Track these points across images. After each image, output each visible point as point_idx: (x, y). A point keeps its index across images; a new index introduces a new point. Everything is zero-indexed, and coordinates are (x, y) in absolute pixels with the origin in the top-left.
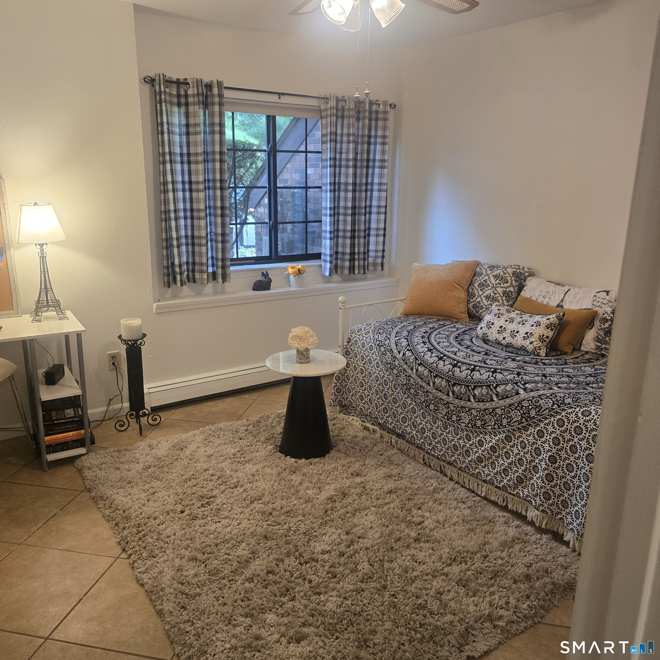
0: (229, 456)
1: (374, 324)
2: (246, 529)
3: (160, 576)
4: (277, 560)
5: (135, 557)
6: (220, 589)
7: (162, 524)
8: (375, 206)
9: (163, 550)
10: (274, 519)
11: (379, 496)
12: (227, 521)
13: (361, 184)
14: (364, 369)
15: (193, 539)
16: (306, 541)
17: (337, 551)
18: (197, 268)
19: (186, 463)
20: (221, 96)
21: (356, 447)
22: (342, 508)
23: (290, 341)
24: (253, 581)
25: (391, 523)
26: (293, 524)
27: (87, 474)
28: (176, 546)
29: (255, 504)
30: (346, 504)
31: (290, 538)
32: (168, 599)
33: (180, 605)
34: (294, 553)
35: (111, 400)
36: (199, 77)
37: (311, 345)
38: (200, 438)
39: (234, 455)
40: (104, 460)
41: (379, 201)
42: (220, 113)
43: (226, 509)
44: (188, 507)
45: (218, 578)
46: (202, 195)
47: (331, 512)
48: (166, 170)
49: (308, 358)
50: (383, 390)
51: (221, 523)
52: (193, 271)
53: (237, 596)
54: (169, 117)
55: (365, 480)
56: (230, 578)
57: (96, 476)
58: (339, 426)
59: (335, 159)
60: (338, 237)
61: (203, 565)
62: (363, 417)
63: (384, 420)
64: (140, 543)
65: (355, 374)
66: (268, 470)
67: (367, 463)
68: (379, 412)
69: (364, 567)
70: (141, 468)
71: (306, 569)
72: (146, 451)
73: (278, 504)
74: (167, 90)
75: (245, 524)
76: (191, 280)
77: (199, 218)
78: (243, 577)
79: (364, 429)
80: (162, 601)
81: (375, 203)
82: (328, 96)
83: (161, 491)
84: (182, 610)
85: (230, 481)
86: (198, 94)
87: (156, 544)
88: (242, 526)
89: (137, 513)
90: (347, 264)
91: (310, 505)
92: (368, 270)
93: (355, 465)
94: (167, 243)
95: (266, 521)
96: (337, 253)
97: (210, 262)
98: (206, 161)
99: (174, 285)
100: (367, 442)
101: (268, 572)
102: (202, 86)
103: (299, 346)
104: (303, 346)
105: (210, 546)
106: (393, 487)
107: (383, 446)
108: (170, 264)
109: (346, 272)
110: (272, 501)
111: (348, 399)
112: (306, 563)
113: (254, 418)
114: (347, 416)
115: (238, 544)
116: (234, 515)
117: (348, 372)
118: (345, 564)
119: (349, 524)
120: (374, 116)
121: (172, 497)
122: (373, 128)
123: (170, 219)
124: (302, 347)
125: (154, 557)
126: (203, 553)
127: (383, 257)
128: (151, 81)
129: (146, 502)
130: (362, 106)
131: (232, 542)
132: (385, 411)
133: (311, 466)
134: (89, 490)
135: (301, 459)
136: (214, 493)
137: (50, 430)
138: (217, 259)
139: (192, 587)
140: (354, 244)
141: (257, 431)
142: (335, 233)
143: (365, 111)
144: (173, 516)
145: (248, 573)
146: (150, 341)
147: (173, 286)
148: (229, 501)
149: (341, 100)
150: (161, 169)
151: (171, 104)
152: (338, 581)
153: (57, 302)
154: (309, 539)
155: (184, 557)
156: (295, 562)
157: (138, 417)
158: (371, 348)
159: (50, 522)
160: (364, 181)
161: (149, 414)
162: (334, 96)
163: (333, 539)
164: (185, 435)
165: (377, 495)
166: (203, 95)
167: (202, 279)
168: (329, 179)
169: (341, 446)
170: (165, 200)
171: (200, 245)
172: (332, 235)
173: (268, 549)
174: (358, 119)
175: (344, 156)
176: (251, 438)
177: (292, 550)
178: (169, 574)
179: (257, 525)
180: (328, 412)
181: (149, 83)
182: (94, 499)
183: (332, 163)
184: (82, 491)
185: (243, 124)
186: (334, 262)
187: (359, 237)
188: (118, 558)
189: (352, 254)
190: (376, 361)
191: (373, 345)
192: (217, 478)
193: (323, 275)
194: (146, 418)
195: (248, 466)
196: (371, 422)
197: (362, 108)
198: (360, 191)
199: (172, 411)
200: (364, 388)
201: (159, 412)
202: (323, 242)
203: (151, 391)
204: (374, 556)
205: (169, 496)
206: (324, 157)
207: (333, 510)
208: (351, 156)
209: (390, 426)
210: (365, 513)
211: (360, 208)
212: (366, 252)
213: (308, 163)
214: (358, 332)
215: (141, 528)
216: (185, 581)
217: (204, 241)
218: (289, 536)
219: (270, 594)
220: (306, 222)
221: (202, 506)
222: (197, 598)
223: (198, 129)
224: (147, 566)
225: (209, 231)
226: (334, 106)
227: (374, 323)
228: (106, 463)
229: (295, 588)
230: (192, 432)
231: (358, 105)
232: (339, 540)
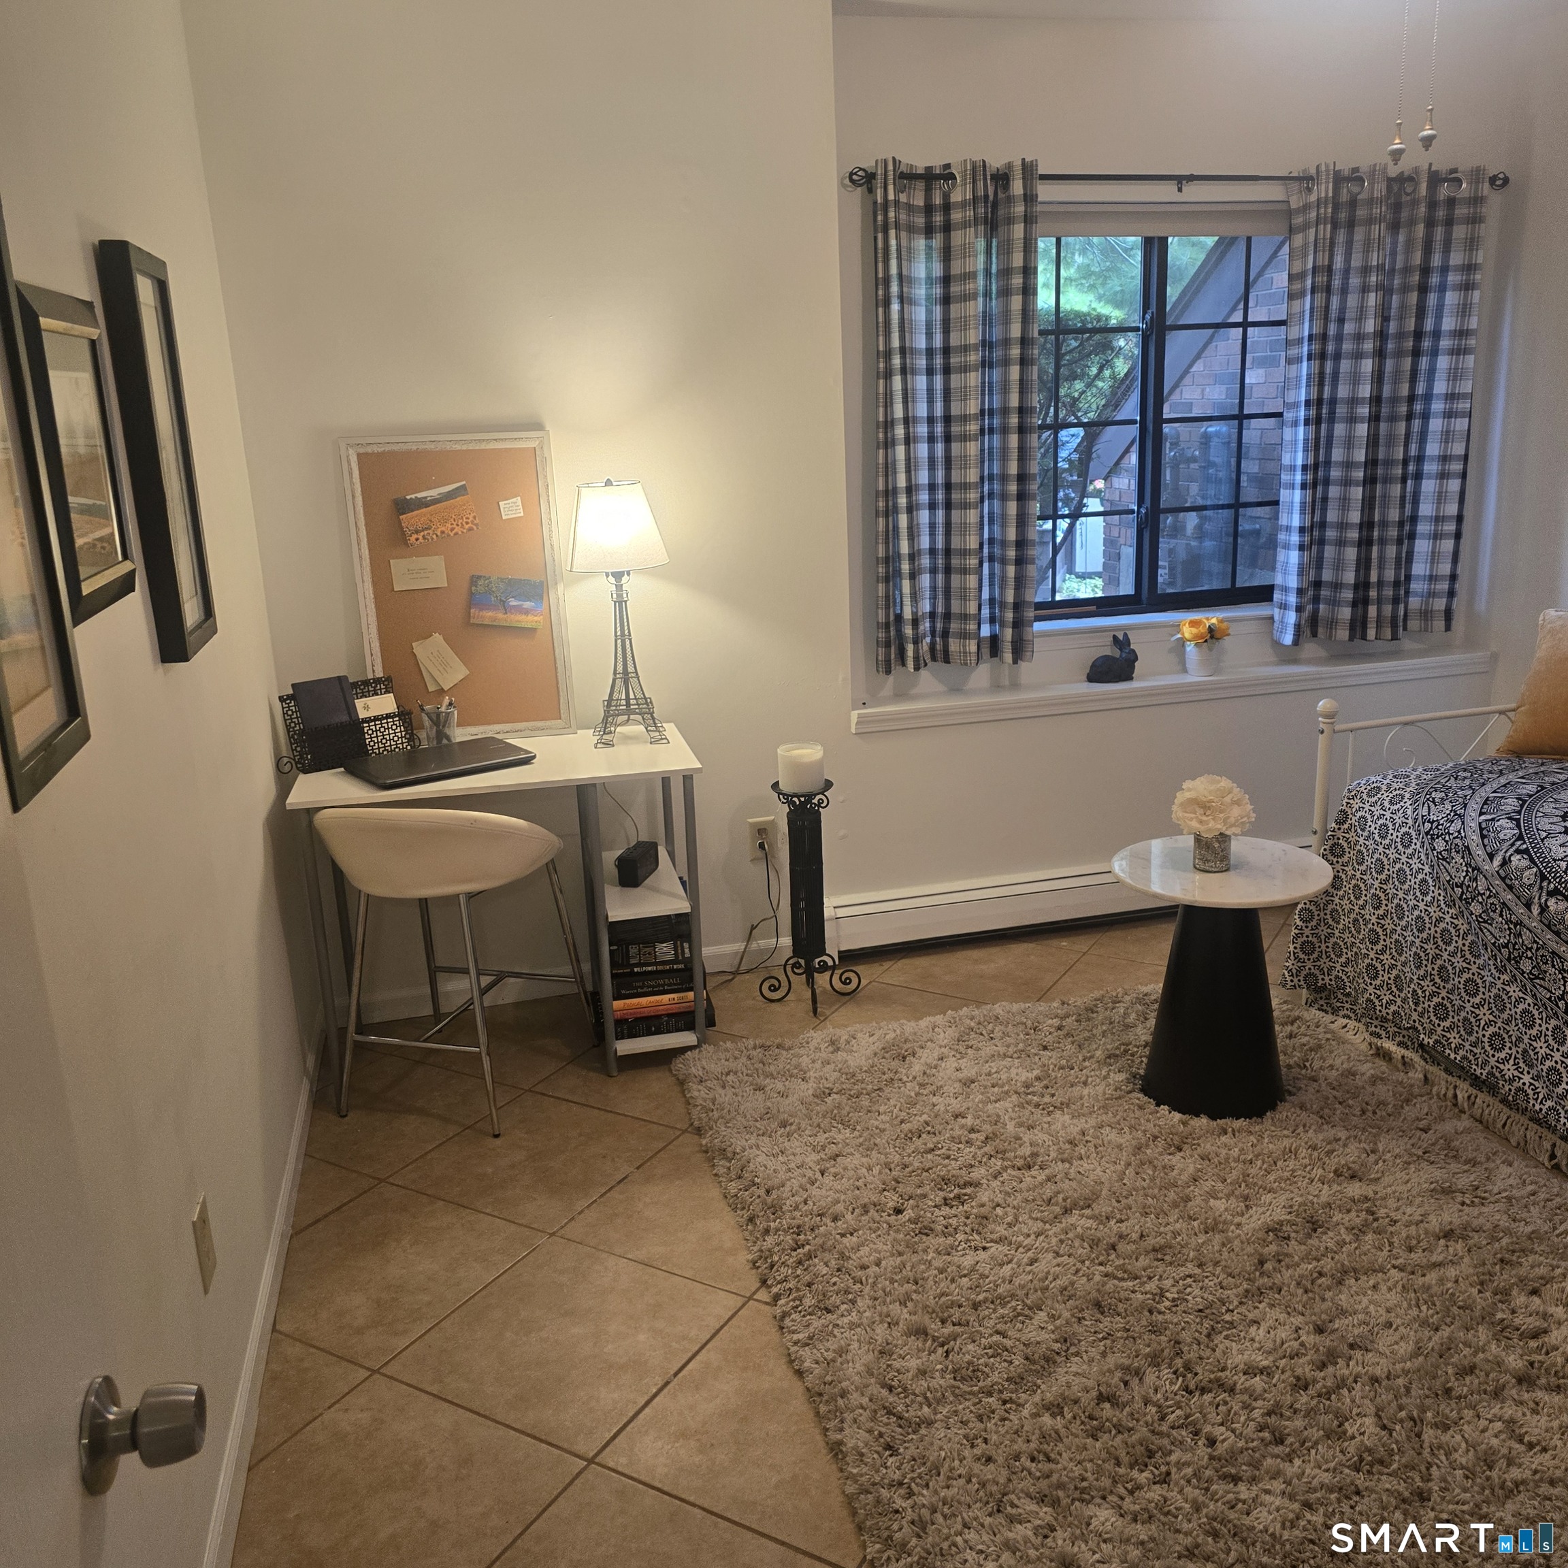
0: (1014, 1088)
1: (1418, 777)
2: (1050, 1278)
3: (840, 1360)
4: (1126, 1369)
5: (787, 1303)
6: (980, 1418)
7: (852, 1234)
8: (1432, 458)
9: (850, 1296)
10: (1121, 1262)
11: (1414, 1242)
12: (1003, 1248)
13: (1394, 400)
14: (1382, 895)
15: (920, 1282)
16: (1205, 1332)
17: (1288, 1374)
18: (954, 626)
19: (913, 1094)
20: (1029, 198)
21: (1350, 1102)
22: (1306, 1258)
23: (1177, 812)
24: (1062, 1414)
25: (1448, 1320)
26: (1171, 1281)
27: (696, 1094)
28: (880, 1293)
29: (1073, 1218)
30: (1318, 1249)
31: (1160, 1317)
32: (855, 1421)
33: (882, 1440)
34: (1172, 1359)
35: (753, 928)
36: (977, 158)
37: (1231, 826)
38: (946, 1036)
39: (1027, 1085)
40: (732, 1065)
41: (1447, 442)
42: (1025, 243)
43: (1002, 1218)
44: (911, 1202)
45: (975, 1388)
46: (973, 448)
47: (1277, 1265)
48: (891, 391)
49: (1225, 858)
50: (1437, 957)
51: (989, 1252)
52: (945, 634)
53: (1020, 1445)
54: (904, 263)
55: (1376, 1193)
56: (1006, 1395)
57: (714, 1101)
58: (1305, 1040)
59: (1324, 337)
60: (1322, 542)
61: (940, 1350)
62: (1376, 1022)
63: (1435, 1037)
64: (799, 1272)
65: (1356, 908)
66: (1110, 1135)
67: (1381, 1147)
68: (1421, 1015)
69: (1365, 1429)
70: (811, 1092)
71: (1202, 1407)
72: (824, 1055)
73: (1133, 1226)
74: (903, 198)
75: (1046, 1263)
76: (939, 655)
77: (965, 506)
78: (1037, 1398)
79: (1377, 1055)
80: (842, 1421)
81: (1433, 449)
82: (1313, 171)
83: (852, 1154)
84: (888, 1453)
85: (1015, 1150)
86: (975, 199)
87: (835, 1279)
88: (1040, 1267)
89: (797, 1198)
90: (1346, 613)
91: (1218, 1239)
92: (1405, 629)
93: (1347, 1150)
94: (887, 567)
95: (1101, 1264)
96: (1317, 584)
97: (985, 612)
98: (986, 364)
99: (900, 668)
100: (1382, 1091)
101: (1101, 1398)
102: (985, 179)
103: (1202, 828)
104: (1212, 827)
105: (960, 1306)
106: (1457, 1222)
107: (1430, 1107)
108: (892, 618)
109: (1343, 634)
110: (1118, 1216)
111: (1334, 973)
112: (1203, 1391)
113: (1080, 1000)
114: (1329, 1017)
115: (1027, 1312)
116: (1021, 1238)
117: (1337, 900)
118: (1310, 1413)
119: (1324, 1306)
120: (1441, 213)
121: (876, 1170)
122: (1438, 247)
123: (896, 510)
124: (1209, 830)
125: (828, 1311)
126: (943, 1322)
127: (1451, 594)
128: (864, 180)
129: (818, 1175)
130: (1409, 190)
131: (1013, 1303)
132: (1441, 1011)
133: (1223, 1138)
134: (699, 1131)
135: (1197, 1116)
136: (978, 1173)
137: (627, 984)
138: (1003, 605)
139: (913, 1402)
140: (1368, 560)
141: (1087, 1034)
142: (1316, 533)
143: (1415, 203)
144: (877, 1218)
145: (1050, 1390)
146: (841, 798)
147: (897, 670)
148: (1009, 1200)
149: (1349, 179)
150: (881, 390)
151: (911, 229)
152: (1288, 1455)
153: (647, 703)
154: (1213, 1329)
155: (897, 1323)
156: (1172, 1383)
157: (810, 973)
158: (1406, 840)
159: (614, 1194)
160: (1405, 391)
161: (834, 968)
162: (1327, 171)
163: (1278, 1341)
164: (913, 1024)
165: (1408, 1237)
166: (986, 202)
167: (965, 653)
168: (1303, 390)
169: (1308, 1095)
170: (886, 463)
171: (964, 571)
172: (1307, 539)
173: (1104, 1338)
174: (1395, 227)
175: (1349, 328)
176: (1070, 1049)
177: (1166, 1352)
178: (860, 1358)
179: (1077, 1271)
180: (1275, 1003)
181: (861, 185)
182: (706, 1152)
183: (1316, 347)
184: (684, 1131)
185: (1086, 272)
186: (1309, 607)
187: (1383, 542)
188: (750, 1298)
189: (1362, 586)
190: (1420, 876)
191: (1413, 834)
192: (983, 1138)
193: (1277, 644)
194: (828, 974)
195: (1062, 1119)
196: (1398, 1039)
197: (1407, 194)
198: (1393, 419)
199: (887, 965)
200: (1379, 947)
201: (856, 964)
202: (1281, 555)
203: (841, 912)
204: (1394, 1405)
205: (870, 1169)
206: (1294, 333)
207: (1280, 1261)
208: (1370, 326)
209: (1452, 1056)
210: (1371, 1283)
211: (1389, 463)
212: (1403, 582)
213: (1249, 357)
214: (1369, 795)
215: (802, 1237)
216: (895, 1383)
217: (973, 562)
218: (1160, 1313)
219: (1104, 1455)
220: (1237, 505)
221: (946, 1204)
222: (923, 1431)
223: (970, 286)
224: (811, 1329)
225: (986, 536)
226: (1326, 197)
227: (1416, 772)
228: (736, 1073)
229: (1171, 1452)
230: (928, 1018)
231: (1396, 188)
232: (1296, 1344)
